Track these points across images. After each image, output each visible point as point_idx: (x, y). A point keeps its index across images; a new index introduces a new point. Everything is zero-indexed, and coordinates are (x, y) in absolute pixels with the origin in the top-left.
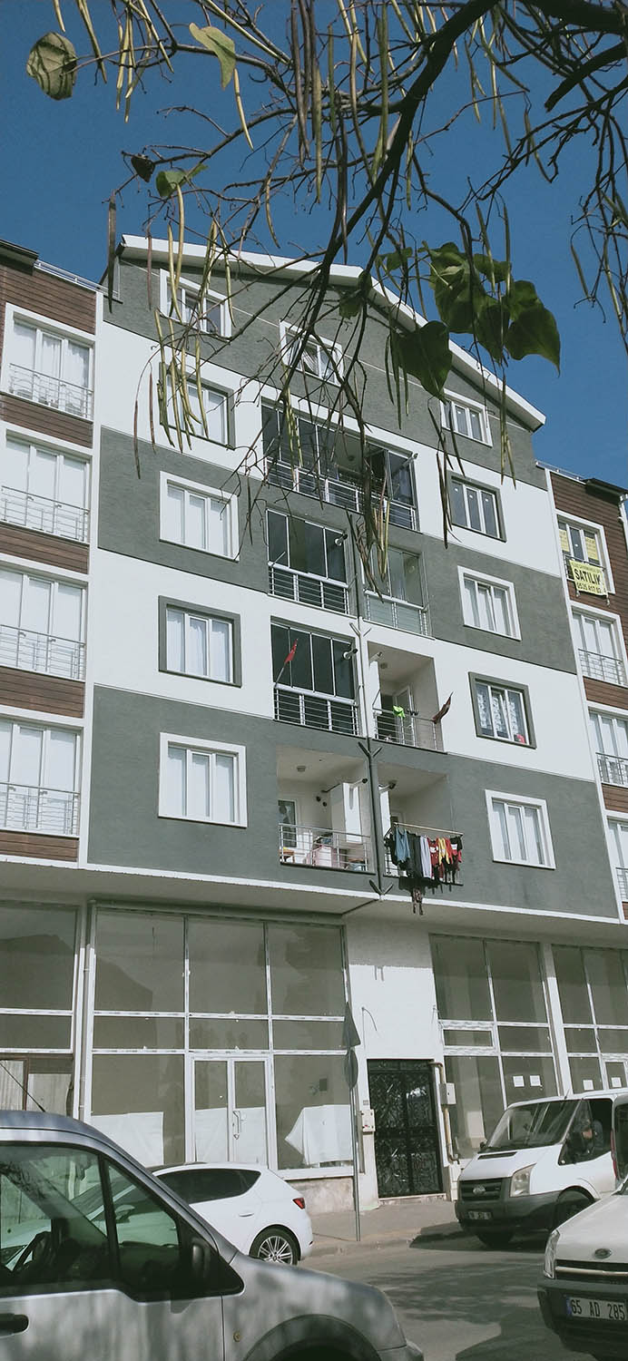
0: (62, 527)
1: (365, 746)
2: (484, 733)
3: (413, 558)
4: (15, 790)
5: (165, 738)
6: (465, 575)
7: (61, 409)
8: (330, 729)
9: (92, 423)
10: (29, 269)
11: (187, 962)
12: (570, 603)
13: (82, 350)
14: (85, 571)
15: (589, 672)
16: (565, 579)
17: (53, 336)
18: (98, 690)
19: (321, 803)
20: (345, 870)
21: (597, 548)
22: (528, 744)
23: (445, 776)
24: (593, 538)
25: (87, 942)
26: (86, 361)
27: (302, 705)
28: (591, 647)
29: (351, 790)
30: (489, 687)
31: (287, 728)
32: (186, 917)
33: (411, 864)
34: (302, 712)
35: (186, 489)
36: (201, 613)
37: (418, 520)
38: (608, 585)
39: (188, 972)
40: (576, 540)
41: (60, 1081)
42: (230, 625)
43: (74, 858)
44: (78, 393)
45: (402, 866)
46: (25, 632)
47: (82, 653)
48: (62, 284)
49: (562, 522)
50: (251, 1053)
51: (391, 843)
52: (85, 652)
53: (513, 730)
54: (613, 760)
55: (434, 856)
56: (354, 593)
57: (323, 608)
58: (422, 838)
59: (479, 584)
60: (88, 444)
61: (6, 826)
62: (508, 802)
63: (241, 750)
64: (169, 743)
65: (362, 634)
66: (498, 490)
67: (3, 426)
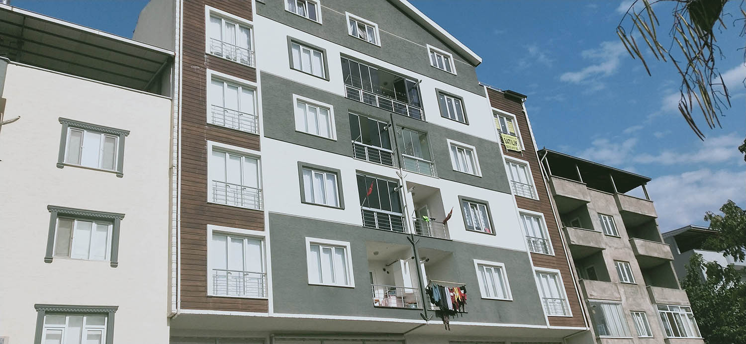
1: (411, 239)
2: (469, 228)
3: (423, 135)
4: (231, 273)
5: (308, 240)
6: (451, 143)
7: (238, 62)
8: (392, 230)
9: (255, 69)
12: (504, 156)
13: (246, 30)
14: (258, 149)
15: (517, 193)
16: (500, 143)
17: (231, 23)
18: (271, 214)
19: (387, 271)
20: (404, 310)
21: (513, 126)
22: (491, 233)
23: (453, 253)
24: (511, 121)
26: (249, 36)
27: (376, 218)
28: (516, 180)
29: (405, 264)
30: (469, 203)
31: (369, 231)
32: (322, 341)
33: (442, 303)
34: (376, 221)
35: (307, 103)
36: (320, 170)
37: (424, 115)
38: (521, 145)
40: (503, 122)
42: (335, 176)
43: (266, 311)
44: (245, 53)
45: (437, 304)
46: (230, 185)
47: (260, 195)
49: (495, 113)
51: (430, 292)
52: (263, 194)
53: (483, 228)
54: (534, 239)
55: (453, 297)
56: (396, 156)
57: (381, 164)
58: (445, 288)
59: (458, 148)
60: (254, 80)
61: (227, 294)
62: (486, 265)
63: (347, 244)
64: (311, 243)
65: (403, 177)
66: (462, 98)
67: (209, 72)
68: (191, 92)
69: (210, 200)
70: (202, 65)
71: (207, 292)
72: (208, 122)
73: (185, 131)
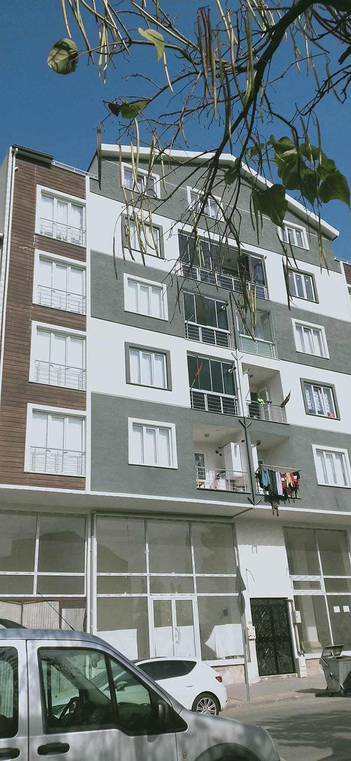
0: (72, 306)
1: (242, 422)
2: (310, 412)
3: (266, 315)
4: (50, 451)
5: (131, 420)
6: (296, 323)
7: (69, 241)
8: (223, 413)
9: (85, 248)
10: (48, 165)
11: (147, 545)
13: (79, 208)
14: (84, 330)
17: (63, 201)
18: (93, 394)
19: (219, 454)
20: (234, 491)
22: (336, 418)
23: (289, 437)
25: (92, 534)
26: (81, 214)
27: (206, 400)
29: (235, 447)
30: (312, 386)
31: (198, 413)
32: (146, 520)
33: (271, 487)
34: (206, 403)
35: (138, 282)
36: (148, 350)
37: (268, 293)
39: (148, 551)
41: (79, 612)
42: (165, 356)
43: (83, 488)
44: (77, 232)
45: (266, 489)
46: (53, 365)
47: (84, 375)
48: (66, 172)
49: (350, 290)
50: (185, 595)
51: (259, 476)
52: (86, 374)
53: (327, 410)
55: (284, 483)
56: (233, 336)
57: (216, 345)
58: (276, 473)
59: (304, 328)
60: (84, 260)
61: (45, 471)
62: (325, 451)
63: (173, 426)
64: (133, 423)
65: (238, 359)
66: (314, 274)
67: (38, 252)
68: (18, 273)
69: (32, 378)
70: (30, 245)
71: (24, 468)
72: (33, 303)
73: (10, 311)
